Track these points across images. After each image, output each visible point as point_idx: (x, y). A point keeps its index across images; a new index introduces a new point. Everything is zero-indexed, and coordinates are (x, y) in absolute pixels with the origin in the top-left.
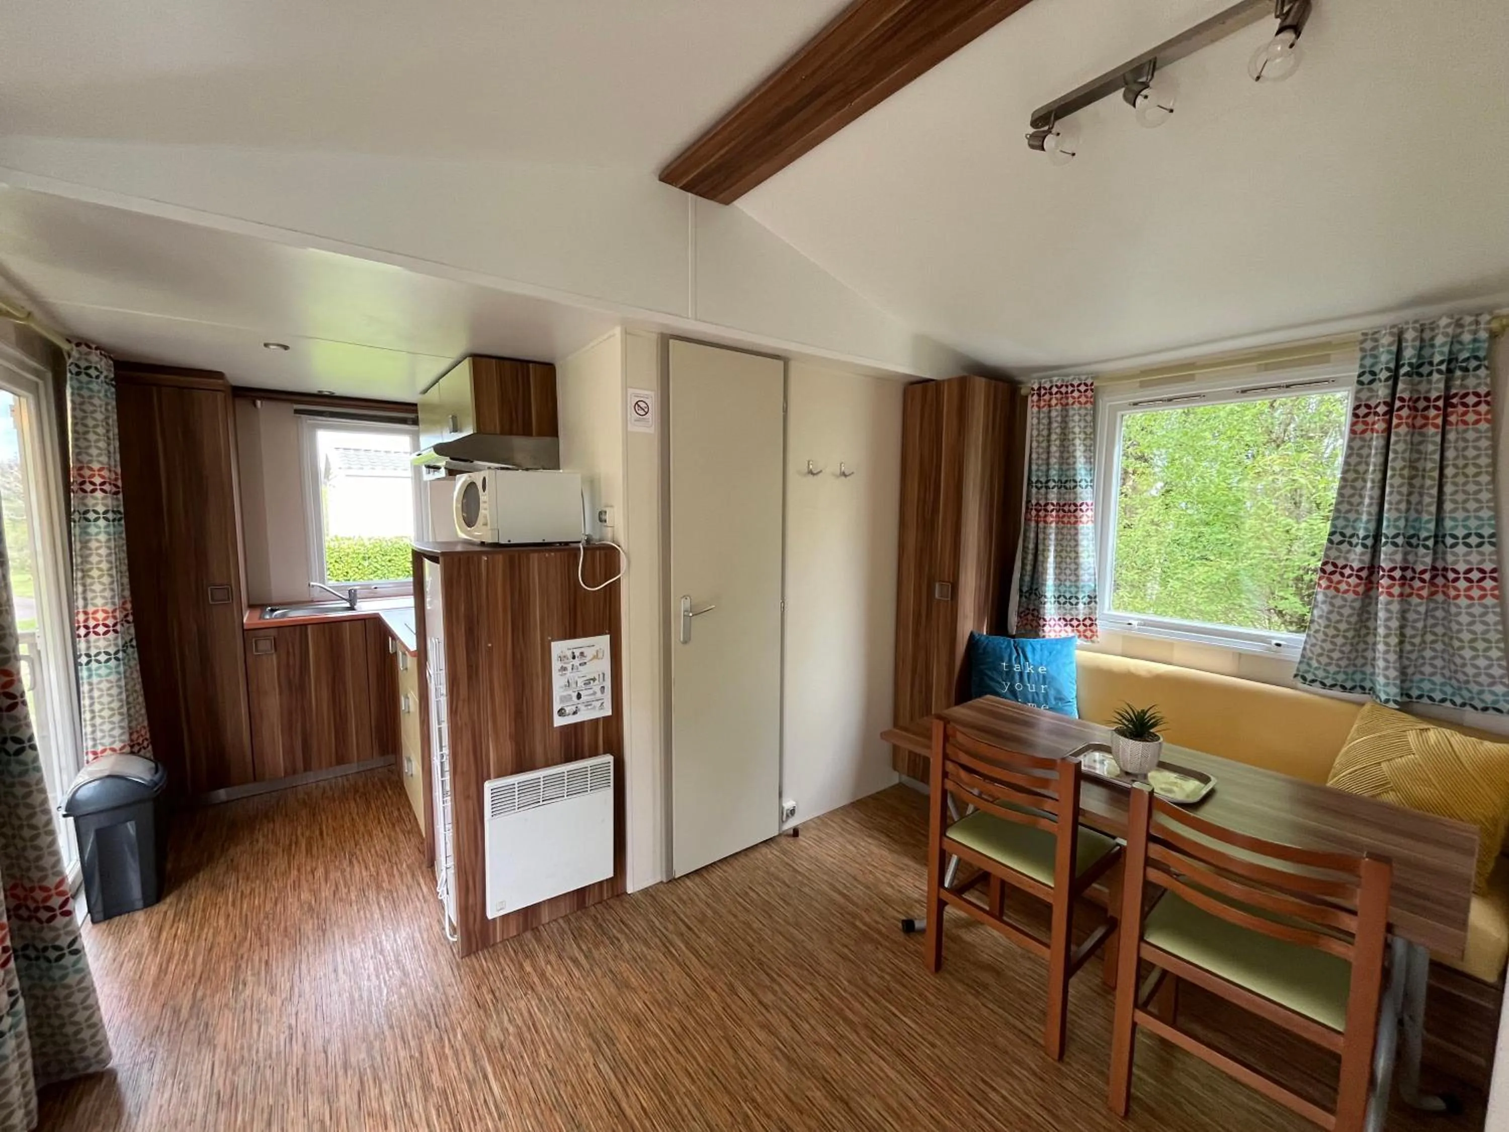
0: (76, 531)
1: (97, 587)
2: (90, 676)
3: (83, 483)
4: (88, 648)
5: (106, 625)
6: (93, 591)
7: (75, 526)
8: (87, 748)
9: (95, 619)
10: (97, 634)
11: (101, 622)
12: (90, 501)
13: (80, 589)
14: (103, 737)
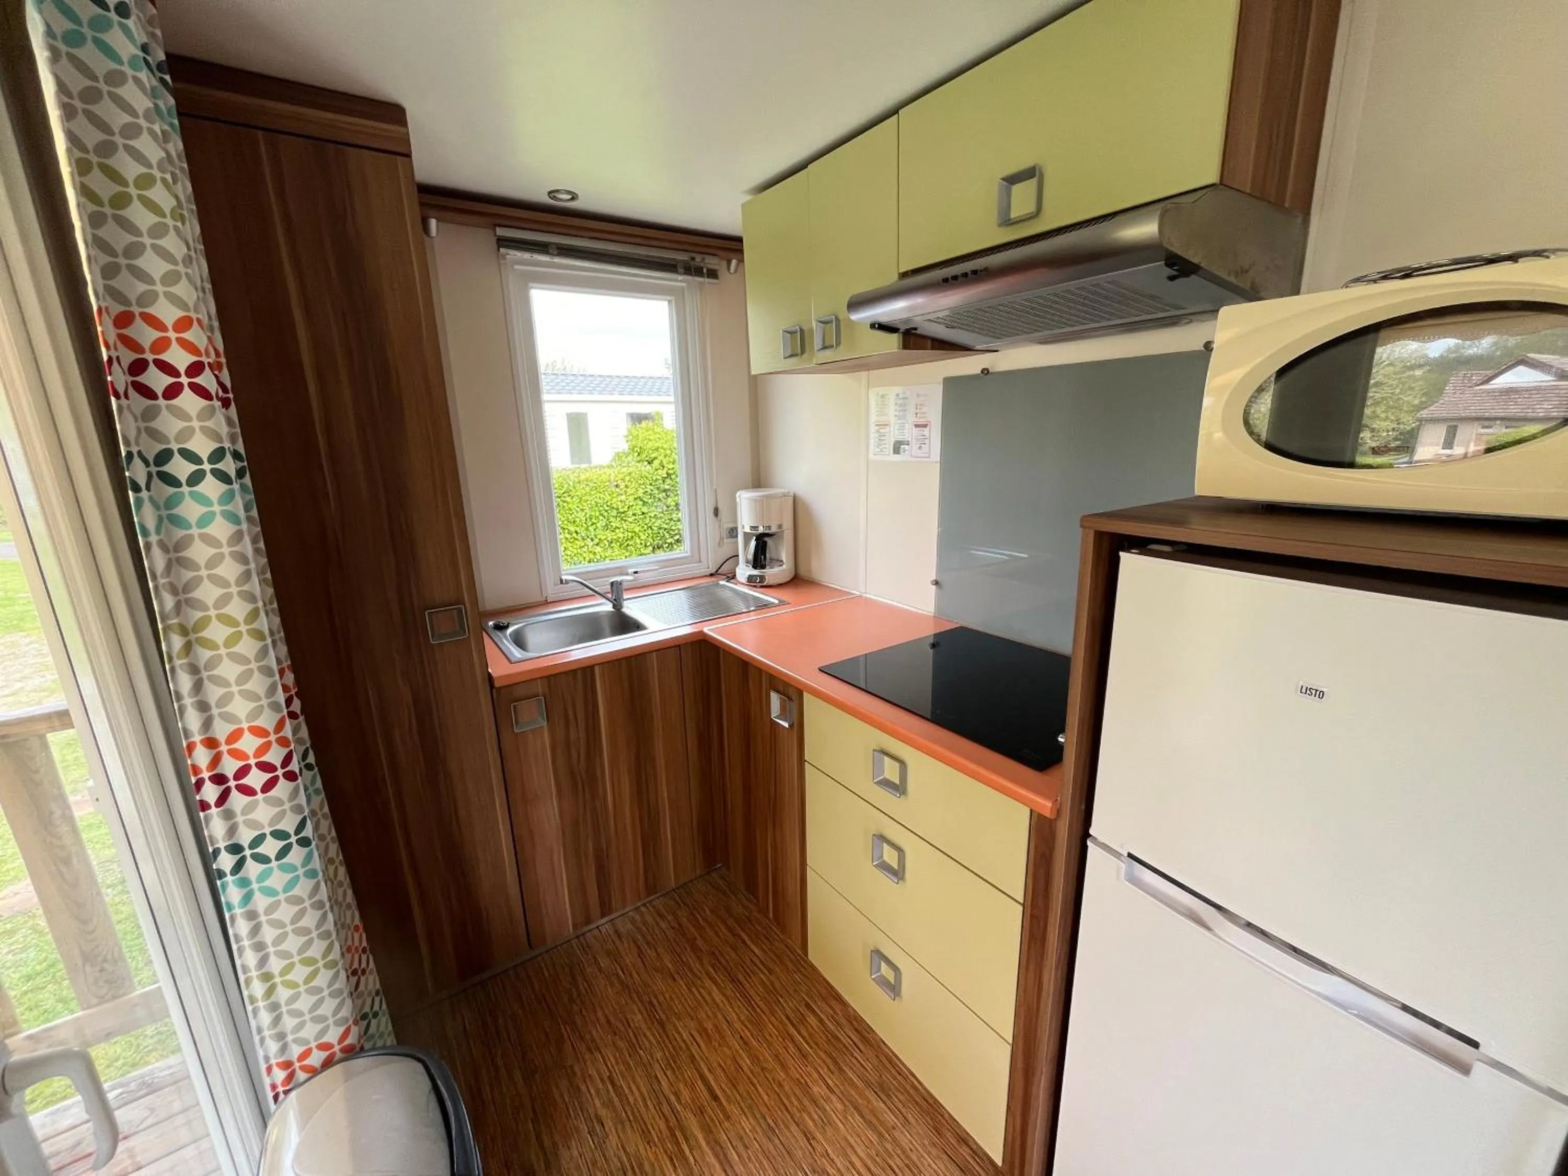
0: (145, 517)
1: (229, 670)
2: (247, 898)
3: (138, 367)
4: (232, 831)
5: (265, 767)
6: (221, 682)
7: (139, 502)
8: (267, 1059)
9: (237, 754)
10: (247, 791)
11: (252, 761)
12: (168, 424)
13: (185, 682)
14: (301, 1026)
